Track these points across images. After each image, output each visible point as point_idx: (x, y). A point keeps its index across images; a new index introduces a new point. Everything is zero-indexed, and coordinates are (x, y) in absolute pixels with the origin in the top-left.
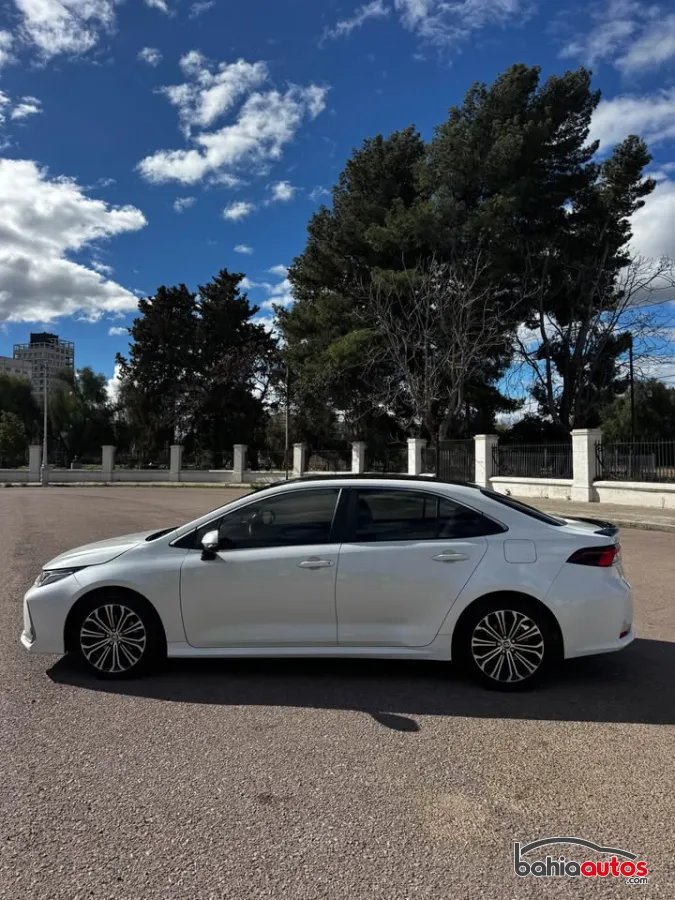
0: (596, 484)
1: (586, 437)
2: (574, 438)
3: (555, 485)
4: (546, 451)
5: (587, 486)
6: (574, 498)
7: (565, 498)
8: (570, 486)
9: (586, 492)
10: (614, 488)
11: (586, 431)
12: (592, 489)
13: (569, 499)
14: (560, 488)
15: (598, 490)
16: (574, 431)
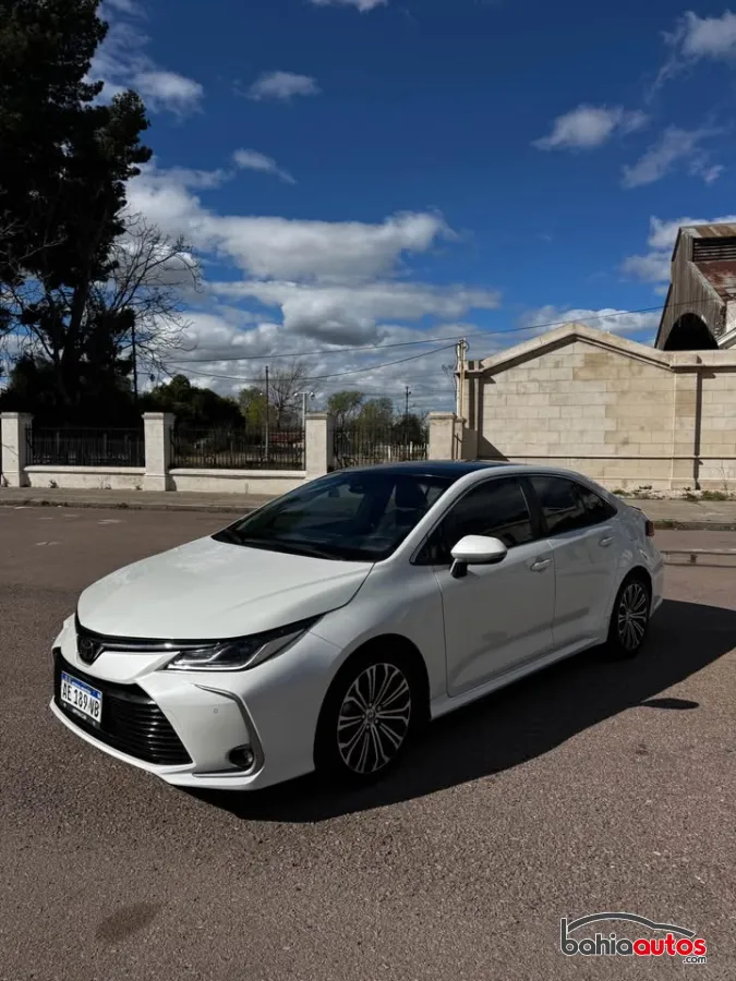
0: (172, 471)
1: (162, 422)
2: (146, 422)
3: (120, 474)
4: (105, 436)
5: (163, 474)
6: (145, 487)
7: (133, 488)
8: (142, 474)
9: (163, 480)
10: (195, 475)
11: (161, 414)
12: (169, 477)
13: (138, 488)
14: (127, 477)
15: (175, 478)
16: (146, 414)
